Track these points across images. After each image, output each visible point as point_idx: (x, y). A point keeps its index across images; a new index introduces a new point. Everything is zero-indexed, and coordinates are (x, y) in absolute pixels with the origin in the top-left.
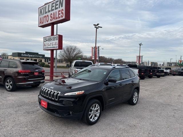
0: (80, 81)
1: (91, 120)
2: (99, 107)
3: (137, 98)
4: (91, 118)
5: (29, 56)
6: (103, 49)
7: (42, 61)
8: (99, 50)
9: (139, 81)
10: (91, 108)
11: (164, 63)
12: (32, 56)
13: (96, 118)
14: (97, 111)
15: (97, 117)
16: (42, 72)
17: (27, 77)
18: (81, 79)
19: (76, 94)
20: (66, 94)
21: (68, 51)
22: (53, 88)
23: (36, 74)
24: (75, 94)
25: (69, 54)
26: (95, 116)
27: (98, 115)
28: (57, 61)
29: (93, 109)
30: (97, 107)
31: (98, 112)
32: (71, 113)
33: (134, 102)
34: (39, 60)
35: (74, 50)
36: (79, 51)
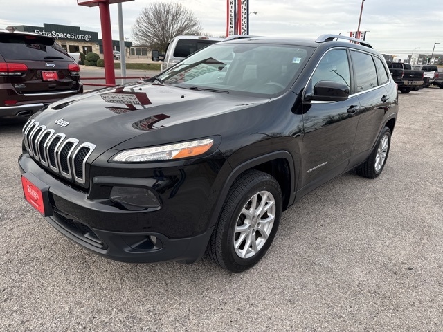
0: (192, 96)
1: (243, 253)
2: (272, 202)
3: (385, 154)
4: (242, 247)
5: (56, 35)
6: (256, 13)
7: (91, 51)
8: (248, 9)
9: (397, 98)
10: (244, 210)
11: (410, 57)
12: (62, 36)
13: (260, 242)
14: (265, 216)
15: (264, 237)
16: (69, 71)
17: (17, 86)
18: (195, 89)
19: (174, 154)
20: (122, 157)
21: (159, 20)
22: (64, 124)
23: (50, 77)
24: (170, 153)
25: (163, 29)
26: (258, 234)
27: (267, 230)
28: (133, 50)
29: (251, 210)
30: (267, 203)
31: (266, 221)
32: (154, 239)
33: (376, 169)
34: (84, 47)
35: (176, 16)
36: (190, 18)
